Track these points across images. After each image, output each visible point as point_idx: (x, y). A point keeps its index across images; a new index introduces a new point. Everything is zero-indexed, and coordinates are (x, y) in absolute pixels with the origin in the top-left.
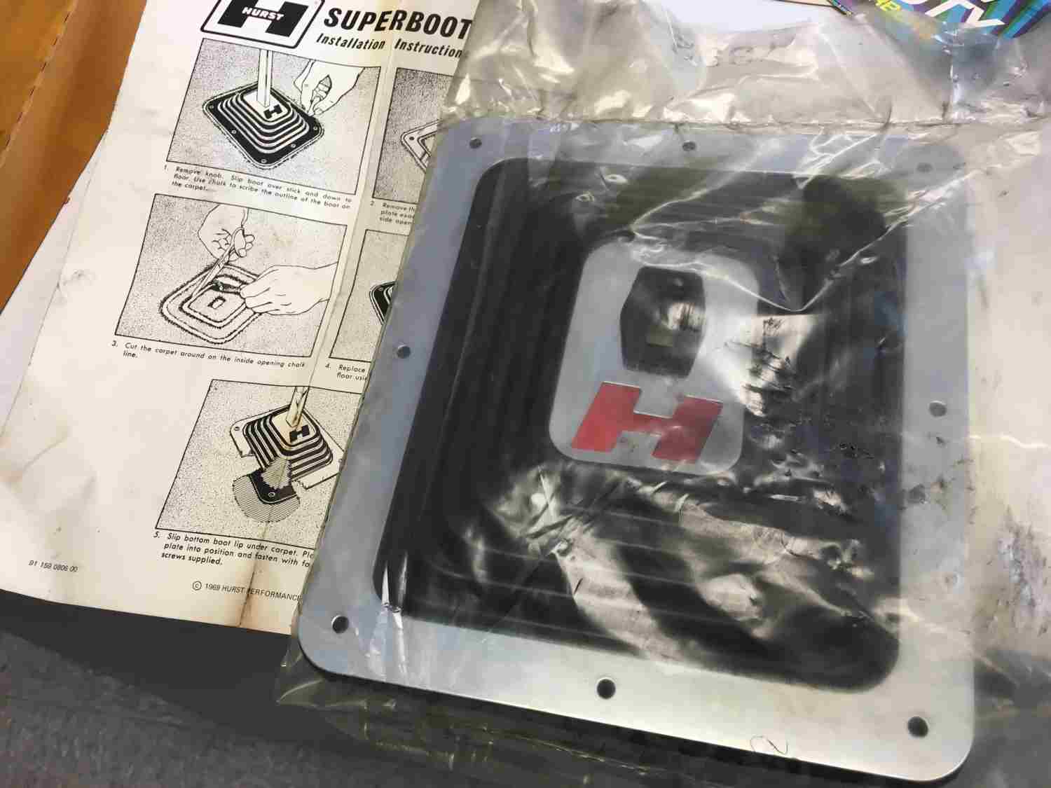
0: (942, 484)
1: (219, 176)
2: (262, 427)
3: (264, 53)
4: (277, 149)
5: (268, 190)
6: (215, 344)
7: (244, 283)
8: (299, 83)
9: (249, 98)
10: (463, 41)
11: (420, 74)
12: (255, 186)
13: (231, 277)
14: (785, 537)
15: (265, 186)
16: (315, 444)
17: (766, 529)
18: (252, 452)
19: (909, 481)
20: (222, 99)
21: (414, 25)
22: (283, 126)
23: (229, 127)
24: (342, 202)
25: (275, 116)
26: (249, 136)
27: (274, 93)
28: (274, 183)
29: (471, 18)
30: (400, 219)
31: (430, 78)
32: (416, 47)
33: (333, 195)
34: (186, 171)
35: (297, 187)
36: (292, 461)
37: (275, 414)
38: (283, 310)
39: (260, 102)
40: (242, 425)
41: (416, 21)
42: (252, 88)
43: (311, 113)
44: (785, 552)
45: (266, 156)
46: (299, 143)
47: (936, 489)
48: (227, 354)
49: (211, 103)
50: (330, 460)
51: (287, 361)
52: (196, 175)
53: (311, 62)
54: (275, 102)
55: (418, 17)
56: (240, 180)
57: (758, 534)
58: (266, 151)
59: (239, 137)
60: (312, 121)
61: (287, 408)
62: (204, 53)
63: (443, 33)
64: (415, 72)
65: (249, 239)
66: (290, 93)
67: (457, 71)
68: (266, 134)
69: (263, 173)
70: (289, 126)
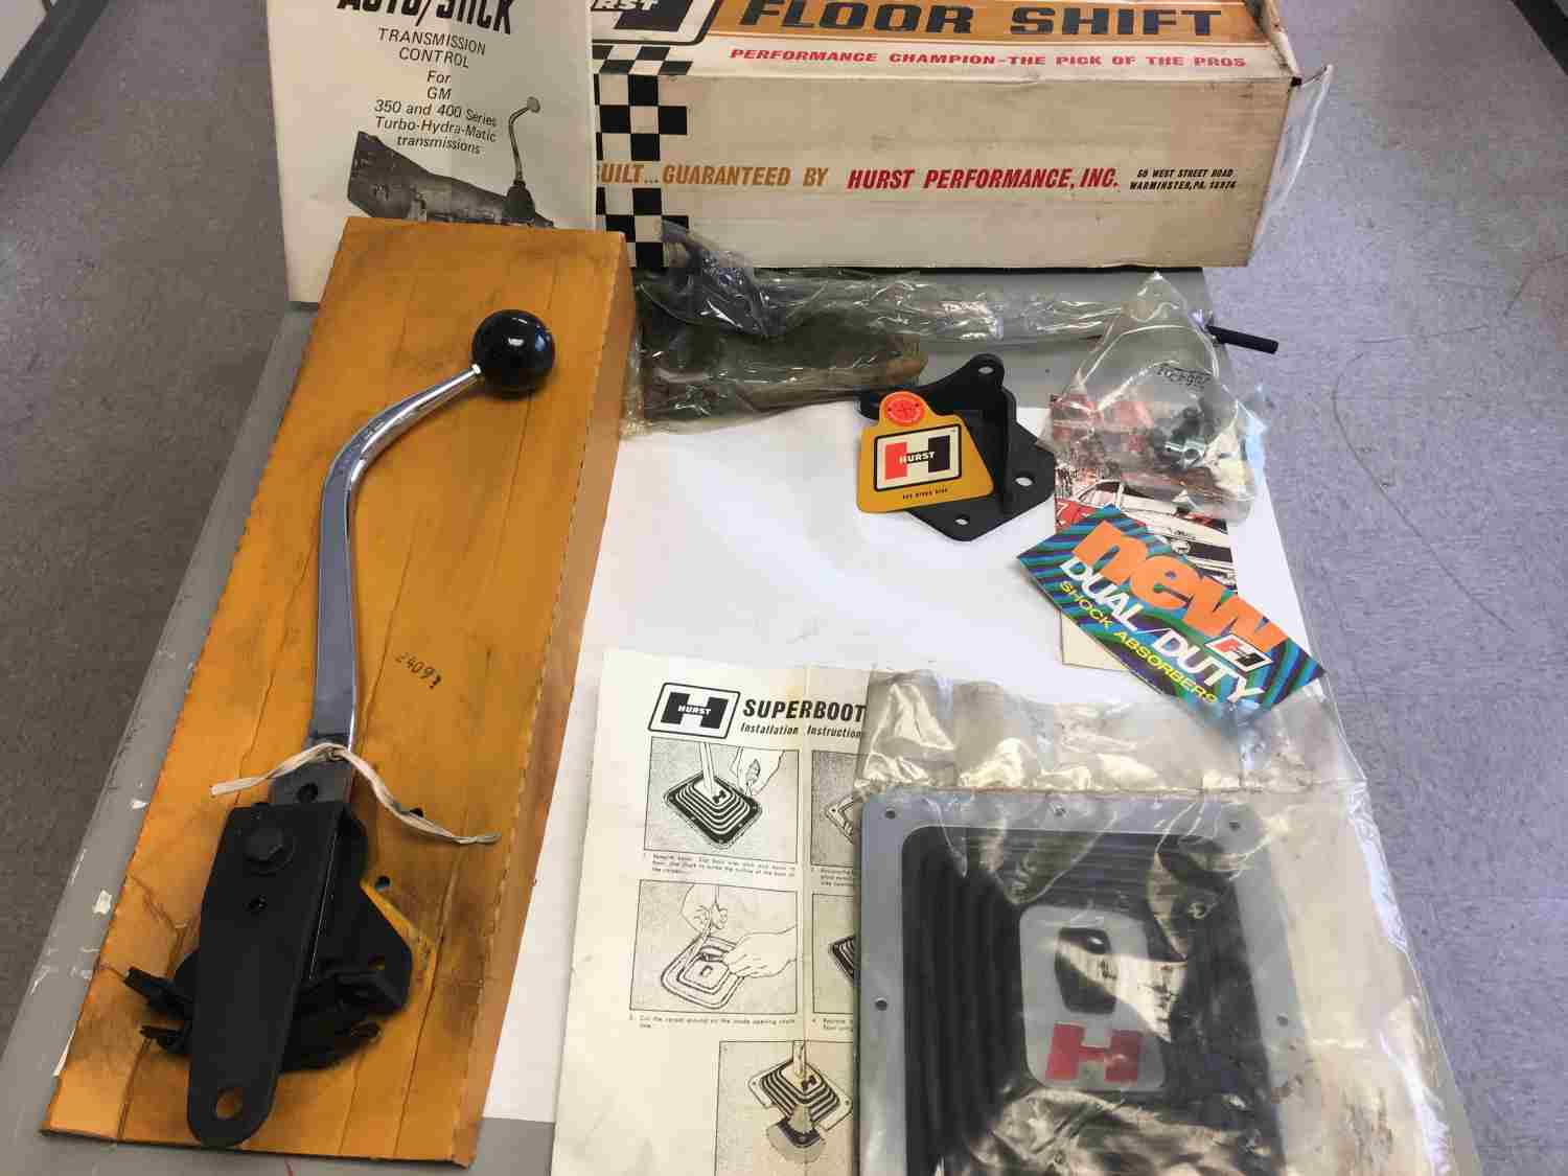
0: (1300, 1081)
1: (689, 859)
2: (775, 1079)
3: (702, 745)
4: (730, 828)
5: (730, 866)
6: (714, 1009)
7: (725, 952)
8: (735, 769)
9: (699, 786)
10: (860, 724)
11: (831, 755)
12: (719, 865)
13: (714, 947)
14: (1211, 1132)
15: (726, 864)
16: (822, 1092)
17: (1197, 1127)
18: (773, 1103)
19: (1277, 1081)
20: (678, 790)
21: (819, 713)
22: (730, 808)
23: (689, 815)
24: (788, 871)
25: (722, 800)
26: (705, 821)
27: (718, 781)
28: (732, 860)
29: (863, 703)
30: (839, 881)
31: (840, 757)
32: (825, 731)
33: (779, 865)
34: (662, 857)
35: (750, 862)
36: (811, 1108)
37: (783, 1067)
38: (762, 972)
39: (708, 789)
40: (757, 1079)
41: (820, 710)
42: (700, 778)
43: (748, 795)
44: (1213, 1144)
45: (722, 837)
46: (745, 821)
47: (1297, 1084)
48: (728, 1017)
49: (670, 795)
50: (838, 1104)
51: (777, 1018)
52: (670, 860)
53: (740, 749)
54: (719, 788)
55: (821, 706)
56: (706, 861)
57: (1194, 1133)
58: (720, 833)
59: (698, 823)
60: (751, 802)
61: (791, 1061)
62: (656, 750)
63: (843, 718)
64: (827, 753)
65: (723, 912)
66: (729, 779)
67: (859, 750)
68: (716, 817)
69: (722, 853)
70: (733, 808)
